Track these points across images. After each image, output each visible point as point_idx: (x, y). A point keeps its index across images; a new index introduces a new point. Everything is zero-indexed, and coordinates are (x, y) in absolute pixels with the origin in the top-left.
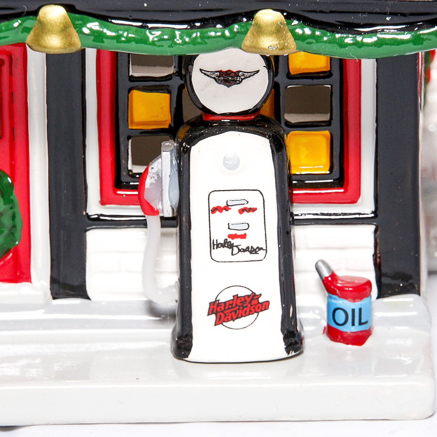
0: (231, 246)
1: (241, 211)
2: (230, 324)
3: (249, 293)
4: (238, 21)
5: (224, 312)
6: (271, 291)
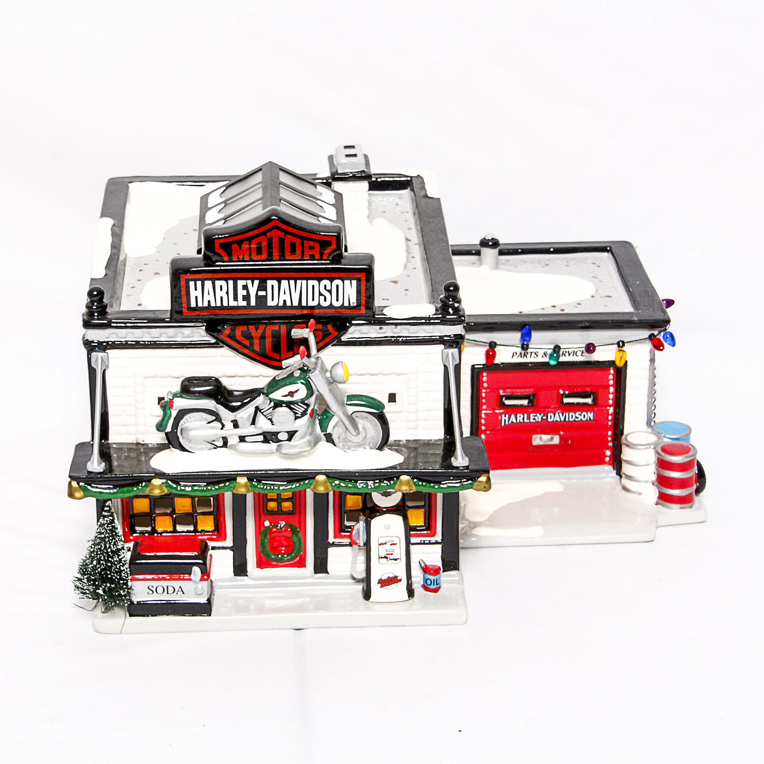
0: (387, 558)
1: (391, 545)
2: (386, 587)
3: (394, 576)
4: (393, 480)
5: (384, 583)
6: (402, 575)
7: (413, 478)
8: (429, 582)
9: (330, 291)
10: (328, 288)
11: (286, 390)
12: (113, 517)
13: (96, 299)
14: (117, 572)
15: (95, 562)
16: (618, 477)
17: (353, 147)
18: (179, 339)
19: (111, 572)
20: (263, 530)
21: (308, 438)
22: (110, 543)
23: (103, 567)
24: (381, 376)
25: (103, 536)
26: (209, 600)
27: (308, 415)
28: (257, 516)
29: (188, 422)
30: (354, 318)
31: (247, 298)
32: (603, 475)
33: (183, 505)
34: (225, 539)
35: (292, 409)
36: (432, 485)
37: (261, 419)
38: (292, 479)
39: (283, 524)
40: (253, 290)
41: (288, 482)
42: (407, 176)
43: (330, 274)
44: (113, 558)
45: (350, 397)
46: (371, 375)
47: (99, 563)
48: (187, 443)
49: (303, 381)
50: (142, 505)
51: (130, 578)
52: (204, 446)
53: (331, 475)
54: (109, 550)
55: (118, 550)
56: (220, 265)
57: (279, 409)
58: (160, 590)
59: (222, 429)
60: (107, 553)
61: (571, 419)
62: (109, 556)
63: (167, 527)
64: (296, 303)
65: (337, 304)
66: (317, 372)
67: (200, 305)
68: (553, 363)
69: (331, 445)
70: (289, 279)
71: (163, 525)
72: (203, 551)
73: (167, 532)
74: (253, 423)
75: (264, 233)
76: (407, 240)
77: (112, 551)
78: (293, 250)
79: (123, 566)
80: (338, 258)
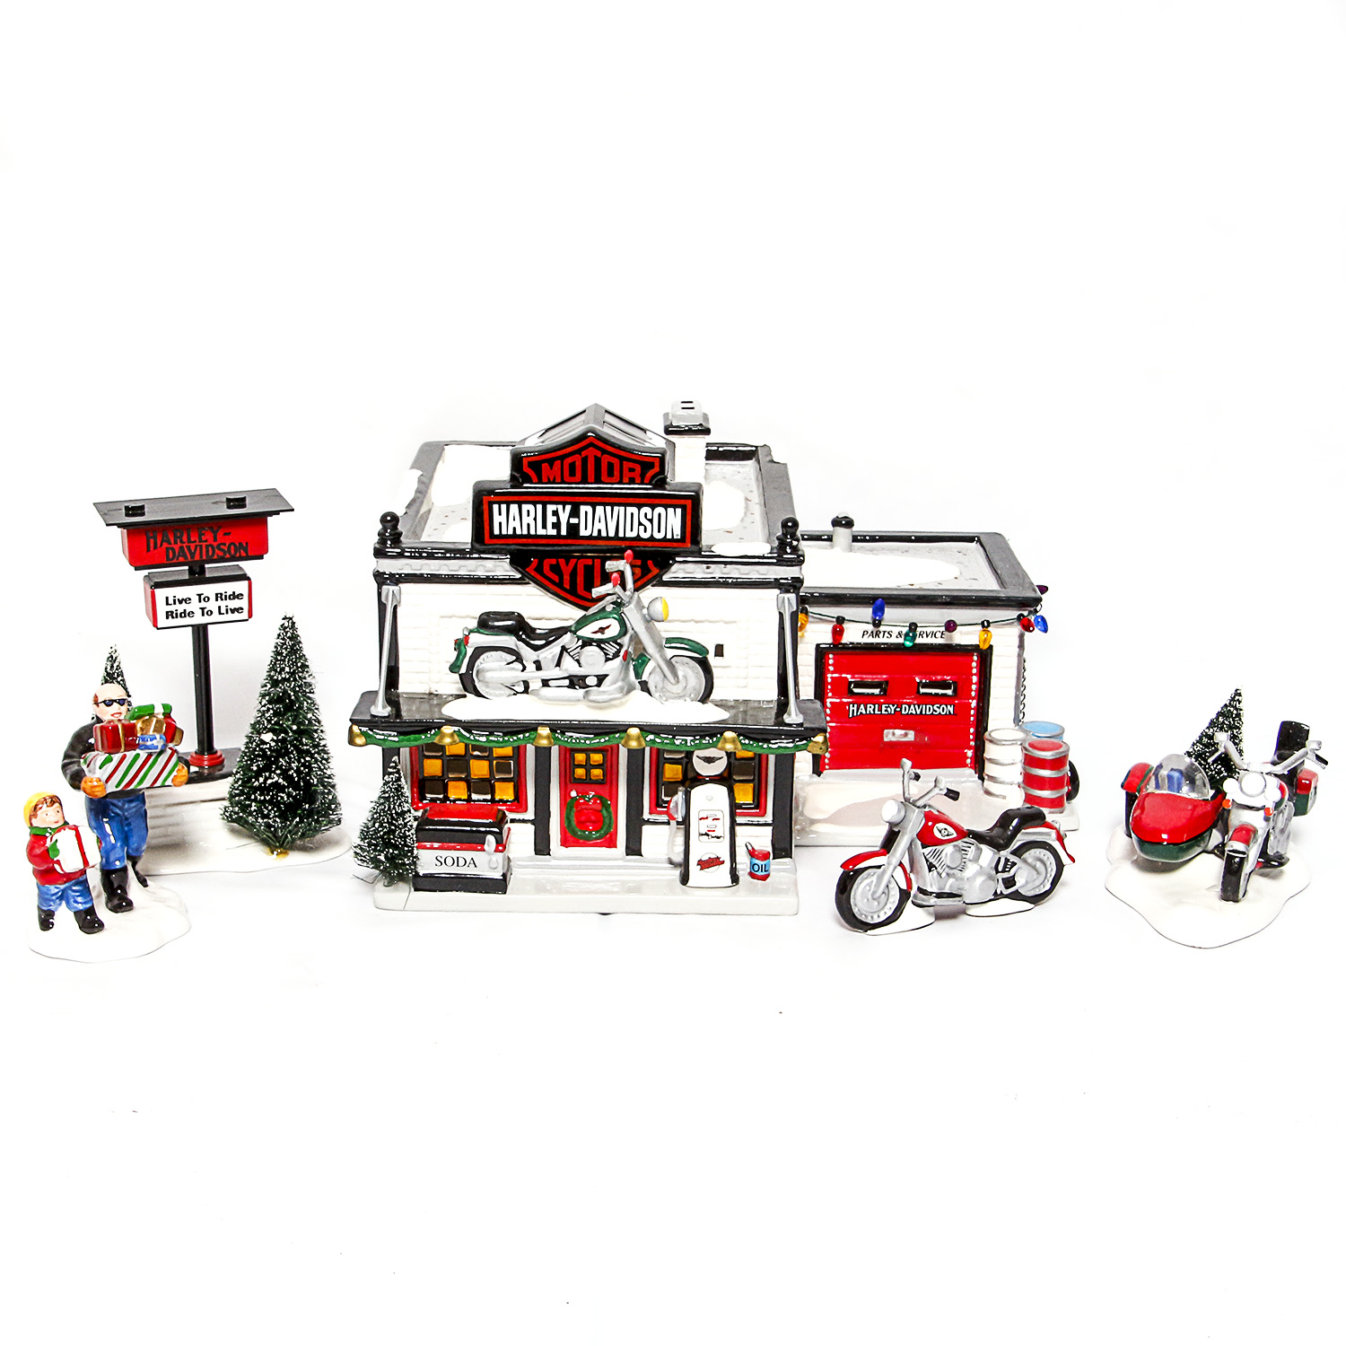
0: (708, 835)
2: (707, 870)
3: (716, 856)
4: (716, 736)
5: (705, 864)
6: (726, 857)
7: (739, 736)
8: (756, 868)
9: (651, 521)
10: (649, 517)
11: (595, 626)
12: (400, 774)
13: (389, 525)
14: (401, 837)
15: (377, 825)
16: (980, 781)
17: (691, 402)
18: (481, 573)
19: (394, 837)
20: (569, 800)
21: (620, 684)
22: (395, 804)
23: (385, 830)
24: (706, 623)
25: (387, 795)
26: (504, 875)
27: (620, 658)
28: (563, 784)
29: (485, 661)
30: (679, 555)
31: (557, 526)
32: (963, 779)
33: (479, 769)
34: (526, 810)
35: (602, 649)
36: (760, 744)
37: (567, 659)
38: (600, 731)
39: (592, 794)
40: (564, 517)
41: (596, 735)
42: (752, 446)
43: (652, 501)
44: (397, 821)
45: (669, 640)
46: (697, 622)
47: (381, 826)
48: (484, 688)
49: (615, 616)
50: (433, 767)
51: (416, 845)
52: (502, 692)
53: (645, 729)
54: (394, 812)
55: (403, 813)
56: (529, 487)
57: (588, 648)
58: (449, 861)
59: (523, 671)
60: (391, 815)
61: (928, 713)
62: (393, 818)
63: (462, 794)
64: (612, 534)
65: (658, 536)
66: (632, 606)
67: (504, 532)
68: (908, 644)
69: (646, 694)
70: (604, 505)
71: (457, 791)
72: (500, 822)
73: (460, 800)
74: (558, 664)
75: (578, 452)
76: (747, 499)
77: (396, 813)
78: (611, 474)
79: (409, 831)
80: (662, 483)
